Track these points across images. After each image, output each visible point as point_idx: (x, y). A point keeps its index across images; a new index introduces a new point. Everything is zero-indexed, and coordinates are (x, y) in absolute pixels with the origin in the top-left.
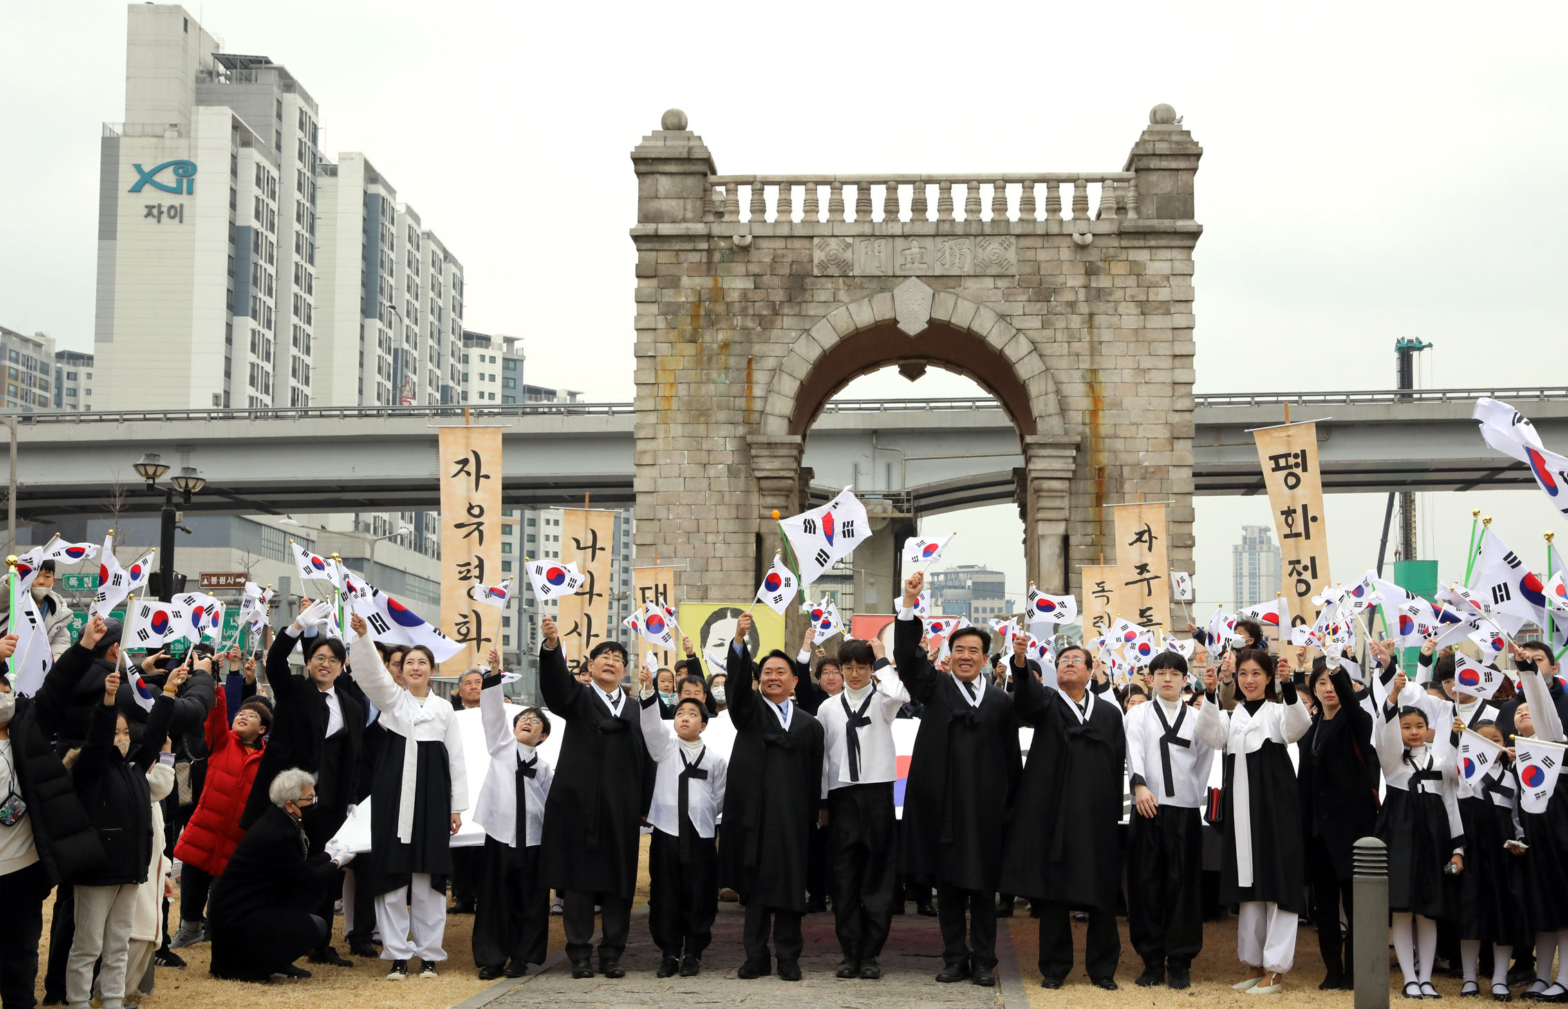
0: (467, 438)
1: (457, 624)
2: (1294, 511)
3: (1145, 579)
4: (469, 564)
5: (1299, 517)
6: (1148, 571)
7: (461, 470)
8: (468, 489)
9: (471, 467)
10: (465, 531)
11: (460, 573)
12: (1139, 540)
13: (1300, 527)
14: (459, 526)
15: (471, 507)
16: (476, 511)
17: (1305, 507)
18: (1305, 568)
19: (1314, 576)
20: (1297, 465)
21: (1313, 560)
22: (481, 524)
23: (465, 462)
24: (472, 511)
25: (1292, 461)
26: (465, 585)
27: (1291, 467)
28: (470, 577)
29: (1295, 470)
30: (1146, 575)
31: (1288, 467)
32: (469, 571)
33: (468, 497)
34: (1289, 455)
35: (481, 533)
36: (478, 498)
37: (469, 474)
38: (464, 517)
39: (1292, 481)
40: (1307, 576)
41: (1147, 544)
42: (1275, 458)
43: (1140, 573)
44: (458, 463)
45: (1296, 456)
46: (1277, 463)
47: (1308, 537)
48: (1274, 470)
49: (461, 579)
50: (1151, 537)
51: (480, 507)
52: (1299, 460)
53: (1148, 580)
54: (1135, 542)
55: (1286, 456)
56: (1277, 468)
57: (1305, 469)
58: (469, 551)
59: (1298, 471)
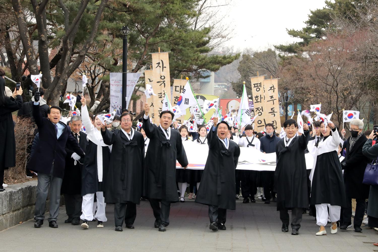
0: (159, 56)
1: (159, 111)
2: (258, 96)
3: (272, 100)
4: (161, 93)
5: (259, 98)
6: (273, 98)
7: (158, 66)
8: (160, 71)
9: (161, 65)
10: (160, 84)
11: (159, 96)
12: (271, 89)
13: (259, 100)
14: (158, 82)
15: (161, 77)
16: (163, 78)
17: (261, 95)
18: (261, 109)
19: (263, 111)
20: (259, 86)
21: (262, 107)
22: (164, 81)
23: (159, 63)
24: (162, 78)
25: (258, 85)
26: (160, 99)
27: (258, 86)
28: (162, 97)
29: (259, 87)
30: (273, 99)
31: (257, 86)
32: (161, 95)
33: (160, 74)
34: (258, 84)
35: (165, 84)
36: (163, 74)
37: (160, 67)
38: (159, 80)
39: (258, 89)
40: (261, 111)
41: (273, 90)
42: (254, 84)
43: (271, 98)
44: (157, 64)
45: (259, 84)
46: (255, 86)
47: (261, 102)
48: (254, 87)
49: (159, 98)
50: (274, 88)
51: (164, 76)
52: (260, 85)
53: (273, 100)
54: (270, 90)
55: (257, 84)
56: (255, 87)
57: (261, 87)
58: (161, 89)
59: (260, 87)
